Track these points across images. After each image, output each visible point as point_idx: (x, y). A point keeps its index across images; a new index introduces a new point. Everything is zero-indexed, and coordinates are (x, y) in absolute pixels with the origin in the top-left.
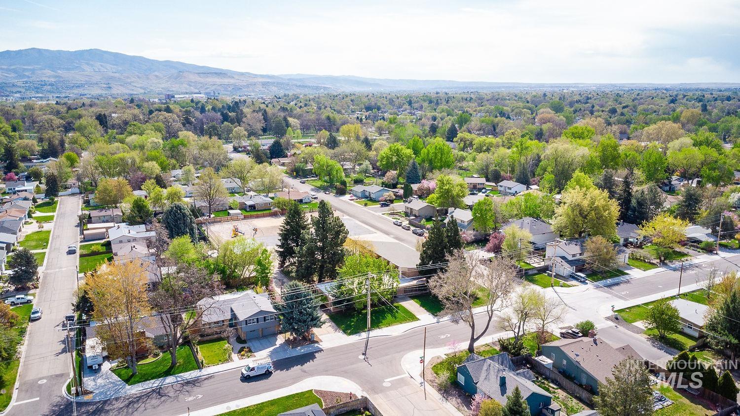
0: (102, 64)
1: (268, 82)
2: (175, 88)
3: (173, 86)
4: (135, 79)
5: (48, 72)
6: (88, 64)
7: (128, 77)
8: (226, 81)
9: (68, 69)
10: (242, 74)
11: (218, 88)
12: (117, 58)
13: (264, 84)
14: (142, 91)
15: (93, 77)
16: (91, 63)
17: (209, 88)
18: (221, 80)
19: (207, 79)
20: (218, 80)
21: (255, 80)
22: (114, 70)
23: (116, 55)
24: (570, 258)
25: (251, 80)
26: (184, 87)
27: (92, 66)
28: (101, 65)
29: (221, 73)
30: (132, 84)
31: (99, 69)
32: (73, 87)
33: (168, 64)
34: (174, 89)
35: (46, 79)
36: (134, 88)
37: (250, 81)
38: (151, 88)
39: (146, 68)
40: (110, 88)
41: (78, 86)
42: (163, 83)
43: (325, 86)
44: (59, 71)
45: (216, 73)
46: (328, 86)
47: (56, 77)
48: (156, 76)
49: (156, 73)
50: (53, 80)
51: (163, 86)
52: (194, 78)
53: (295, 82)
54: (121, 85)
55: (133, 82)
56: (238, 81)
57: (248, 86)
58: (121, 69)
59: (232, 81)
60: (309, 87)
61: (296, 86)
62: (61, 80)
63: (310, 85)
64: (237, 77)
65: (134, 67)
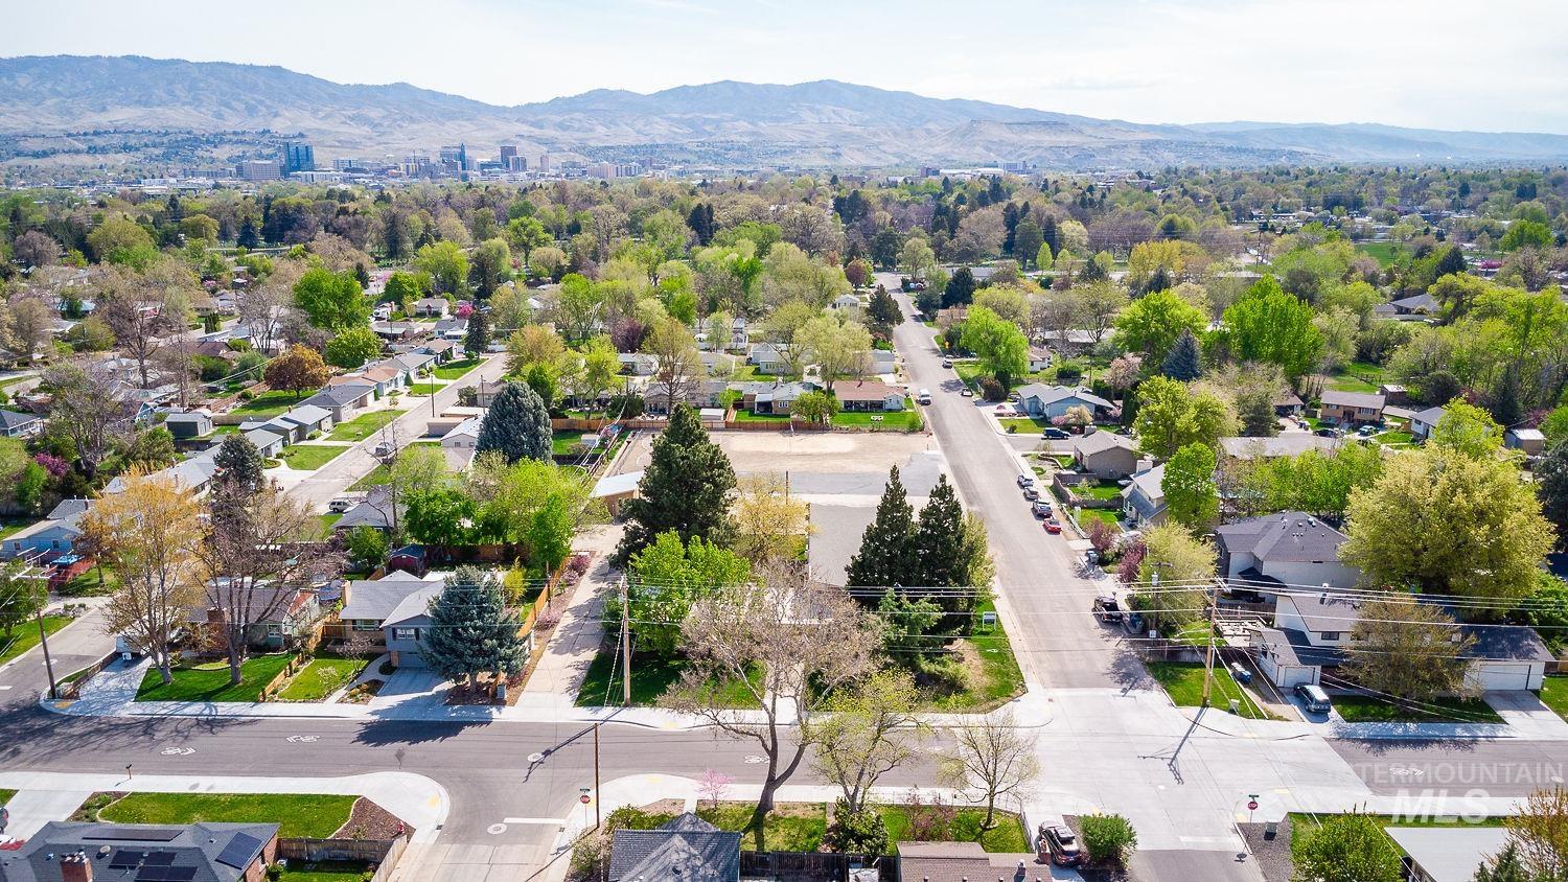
0: (835, 108)
1: (1157, 141)
2: (958, 154)
3: (956, 150)
4: (887, 138)
5: (743, 125)
6: (811, 109)
7: (875, 134)
8: (1063, 139)
9: (777, 120)
10: (1103, 124)
11: (1046, 154)
12: (866, 97)
13: (1145, 146)
14: (896, 161)
15: (814, 133)
16: (818, 106)
17: (1025, 155)
18: (1054, 138)
19: (1025, 136)
20: (1048, 138)
21: (1129, 137)
22: (856, 122)
23: (865, 91)
24: (1315, 640)
25: (1119, 137)
26: (978, 153)
27: (818, 112)
28: (834, 111)
29: (1056, 123)
30: (881, 147)
31: (829, 119)
32: (776, 153)
33: (957, 106)
34: (956, 157)
35: (735, 138)
36: (882, 155)
37: (1117, 138)
38: (914, 155)
39: (915, 115)
40: (839, 154)
41: (785, 152)
42: (937, 145)
43: (1295, 149)
44: (761, 123)
45: (1045, 124)
46: (1301, 150)
47: (754, 133)
48: (928, 131)
49: (931, 126)
50: (747, 139)
51: (938, 150)
52: (998, 133)
53: (1220, 141)
54: (858, 150)
55: (881, 144)
56: (1089, 139)
57: (1108, 150)
58: (867, 117)
59: (1076, 139)
60: (1253, 151)
61: (1222, 149)
62: (760, 139)
63: (1257, 146)
64: (1089, 131)
65: (892, 114)
